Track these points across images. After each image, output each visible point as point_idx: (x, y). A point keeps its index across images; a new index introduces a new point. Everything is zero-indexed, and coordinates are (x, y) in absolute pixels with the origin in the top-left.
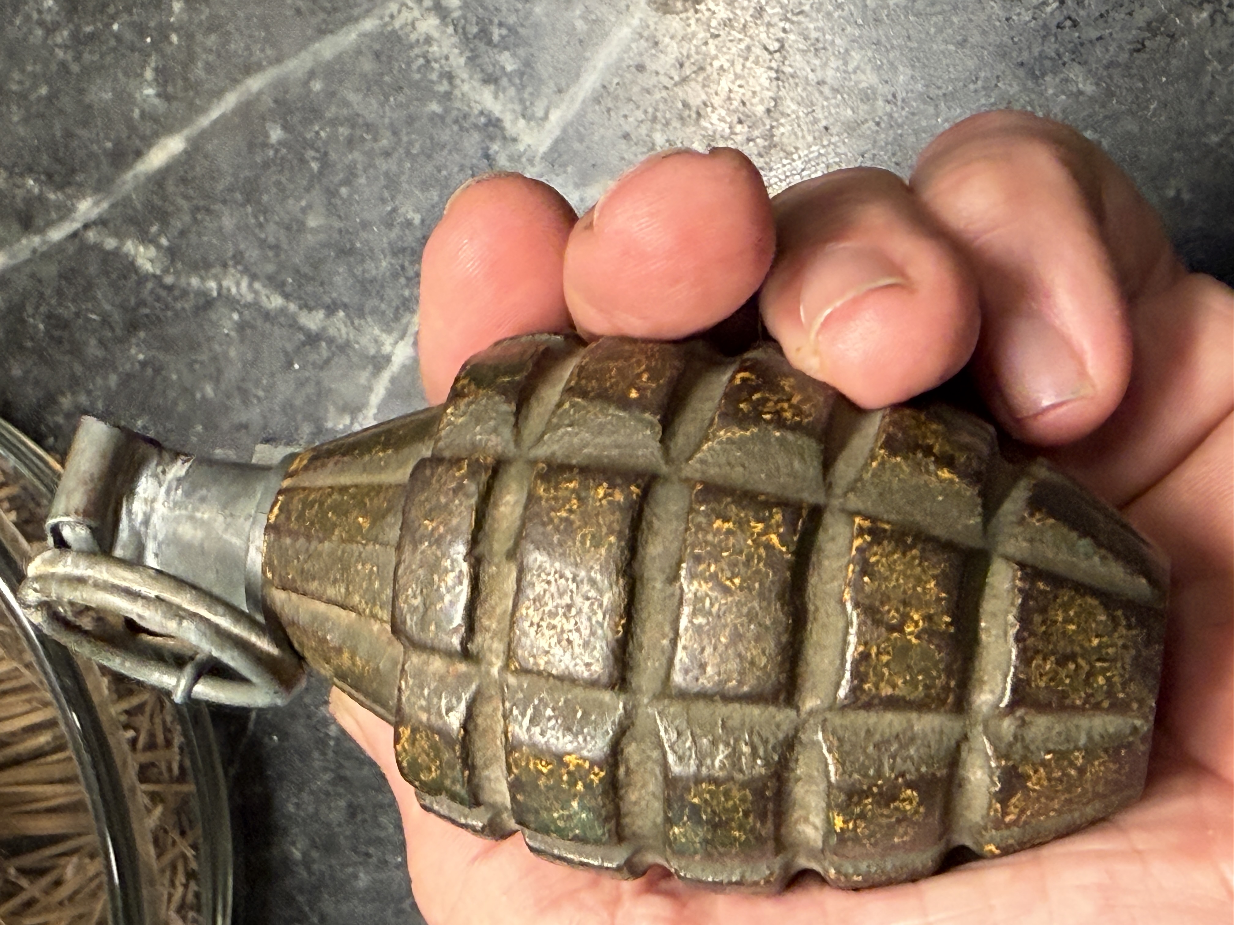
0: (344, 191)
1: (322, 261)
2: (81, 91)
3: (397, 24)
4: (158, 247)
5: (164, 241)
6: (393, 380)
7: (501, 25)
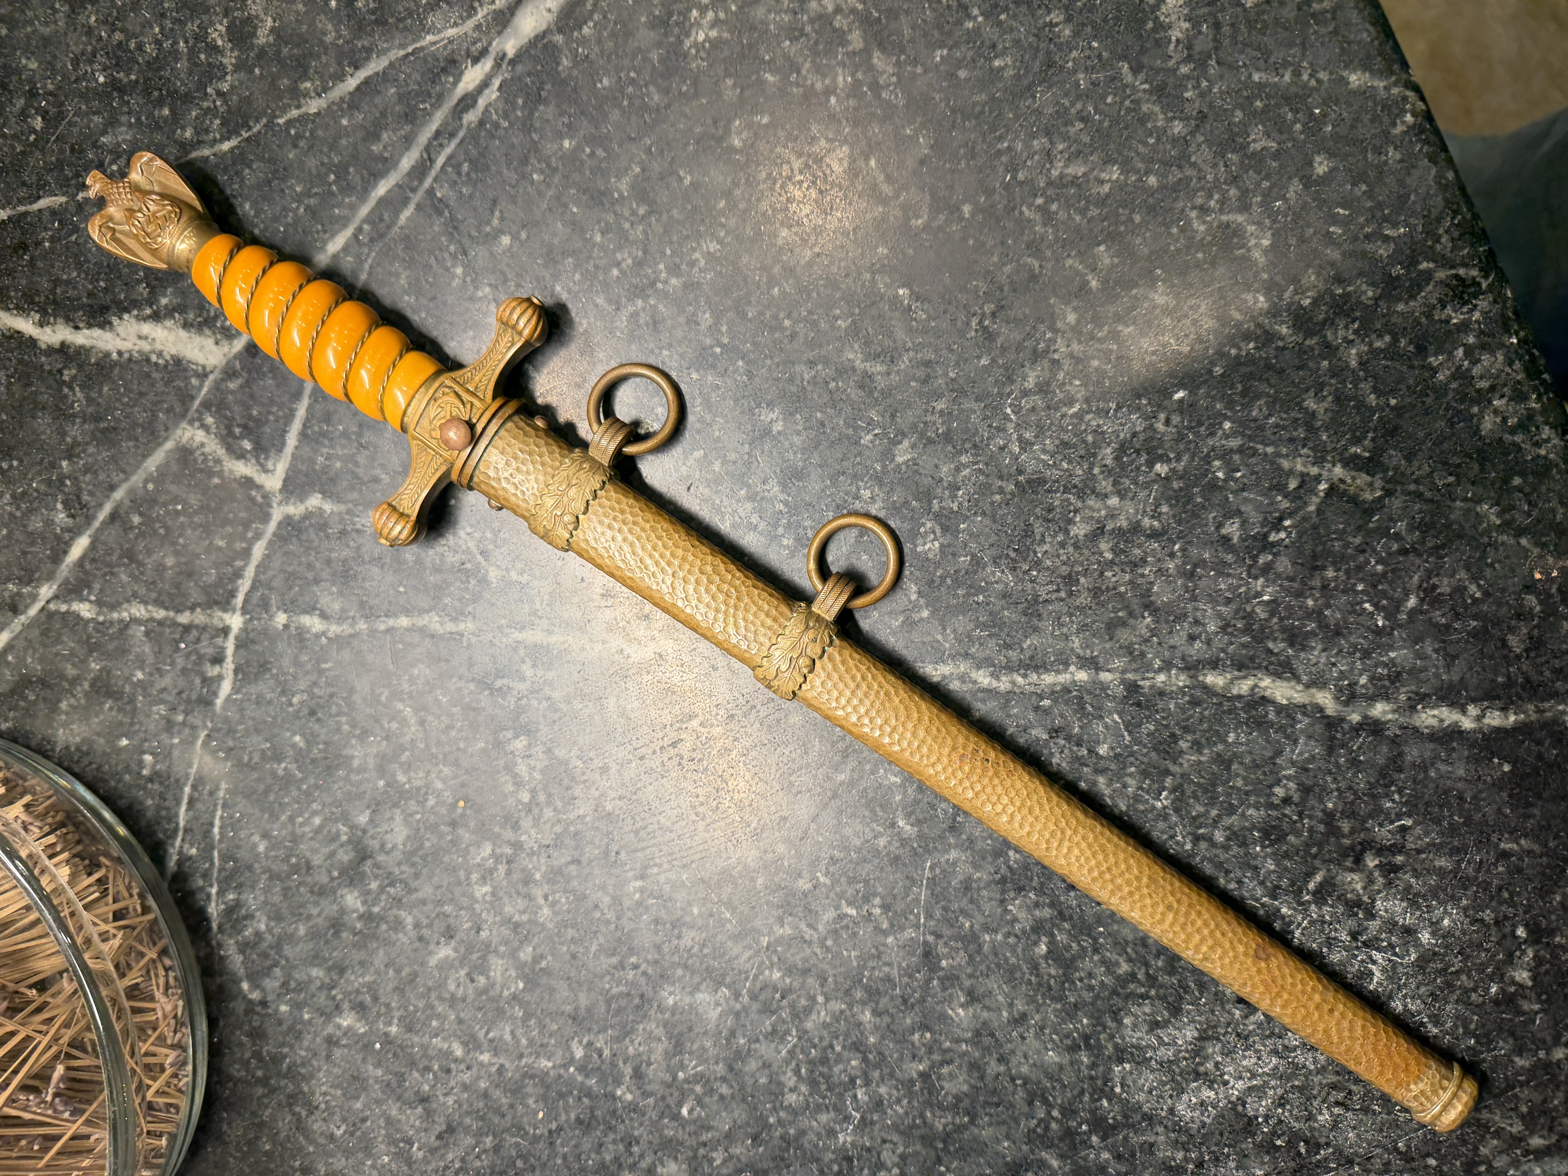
0: (181, 541)
1: (180, 583)
2: (25, 526)
3: (184, 440)
4: (90, 602)
5: (93, 598)
6: (236, 638)
7: (239, 426)
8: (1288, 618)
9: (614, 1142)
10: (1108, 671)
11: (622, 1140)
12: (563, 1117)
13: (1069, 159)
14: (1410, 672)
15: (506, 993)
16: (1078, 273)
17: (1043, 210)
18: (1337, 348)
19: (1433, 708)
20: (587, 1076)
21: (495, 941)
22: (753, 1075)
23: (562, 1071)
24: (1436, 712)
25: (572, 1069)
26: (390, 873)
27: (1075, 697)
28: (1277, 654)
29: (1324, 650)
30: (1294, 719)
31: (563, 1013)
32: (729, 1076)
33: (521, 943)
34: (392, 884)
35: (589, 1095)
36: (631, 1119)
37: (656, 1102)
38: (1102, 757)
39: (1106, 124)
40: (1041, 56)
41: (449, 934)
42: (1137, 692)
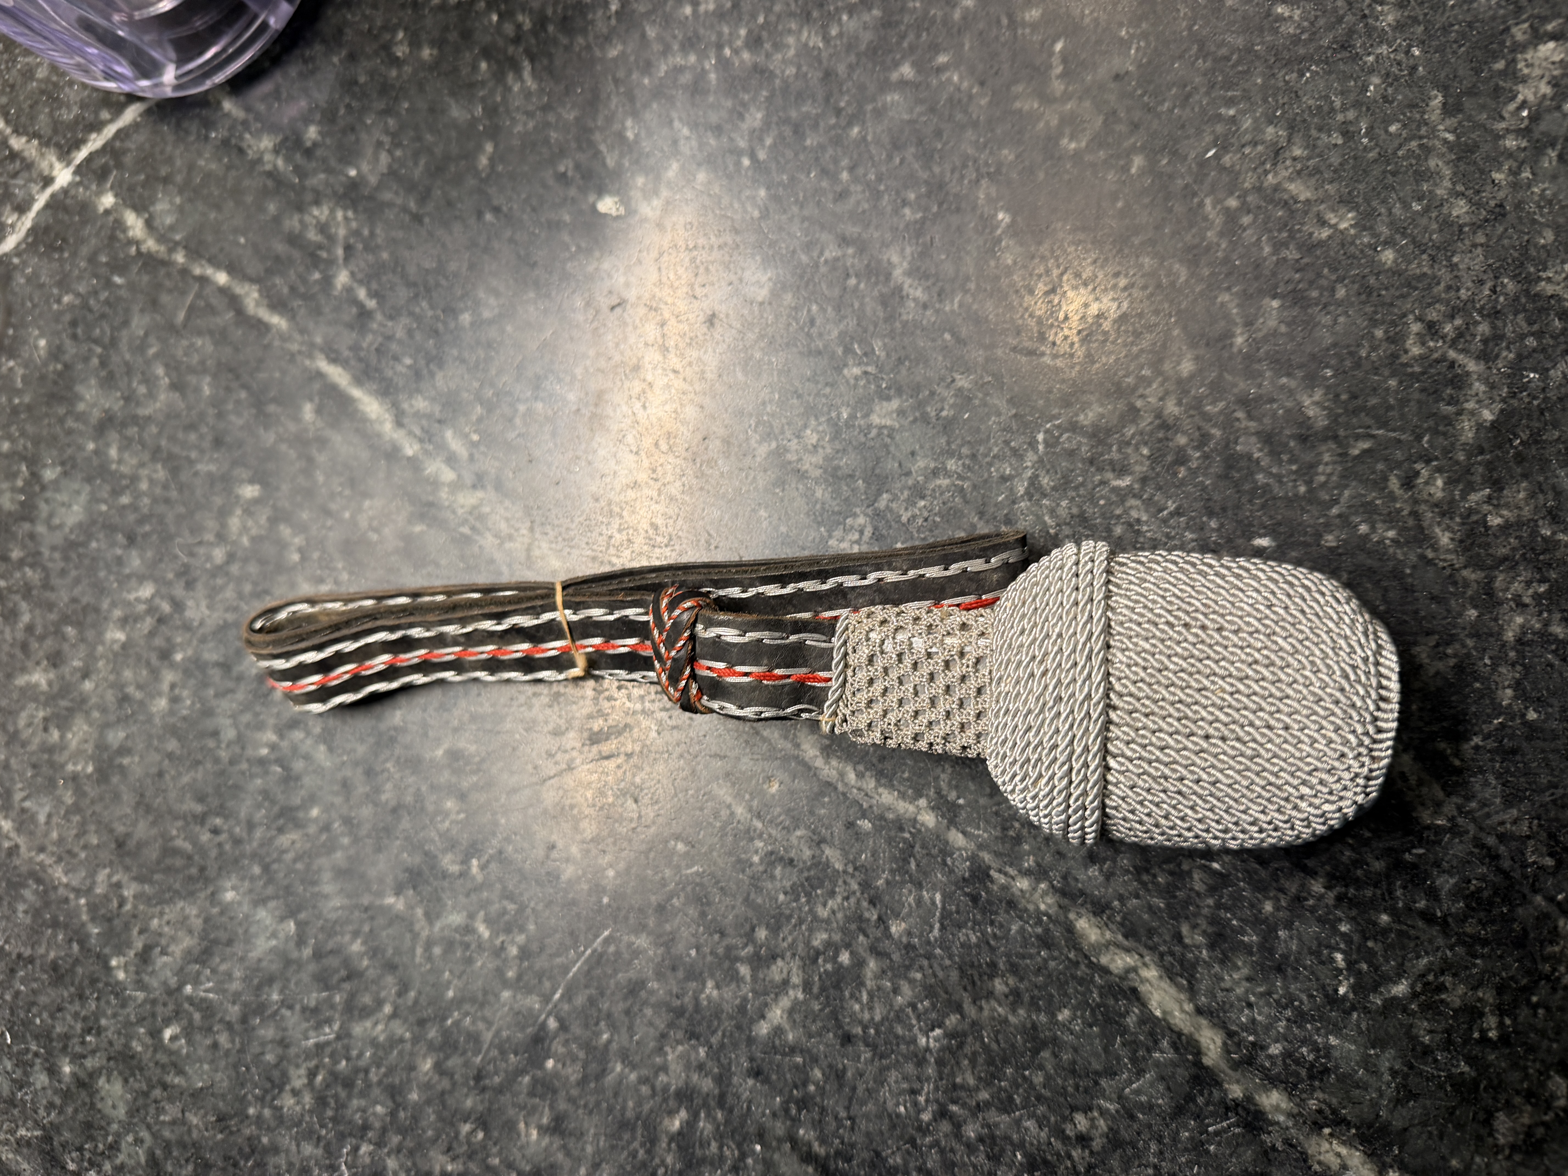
6: (53, 195)
8: (1227, 909)
9: (76, 1015)
10: (964, 833)
11: (85, 1019)
12: (42, 950)
13: (1299, 173)
14: (1343, 1079)
15: (70, 767)
16: (1227, 316)
17: (1231, 216)
18: (1500, 604)
19: (1344, 1143)
20: (93, 919)
21: (94, 700)
22: (263, 1044)
23: (72, 896)
24: (1344, 1151)
25: (83, 901)
26: (39, 553)
27: (905, 840)
28: (1186, 947)
29: (1249, 979)
30: (1156, 1042)
31: (111, 831)
32: (238, 1027)
33: (119, 720)
34: (32, 566)
35: (82, 943)
36: (108, 1003)
37: (145, 1001)
38: (888, 935)
39: (1372, 155)
40: (1341, 30)
41: (55, 660)
42: (982, 881)
